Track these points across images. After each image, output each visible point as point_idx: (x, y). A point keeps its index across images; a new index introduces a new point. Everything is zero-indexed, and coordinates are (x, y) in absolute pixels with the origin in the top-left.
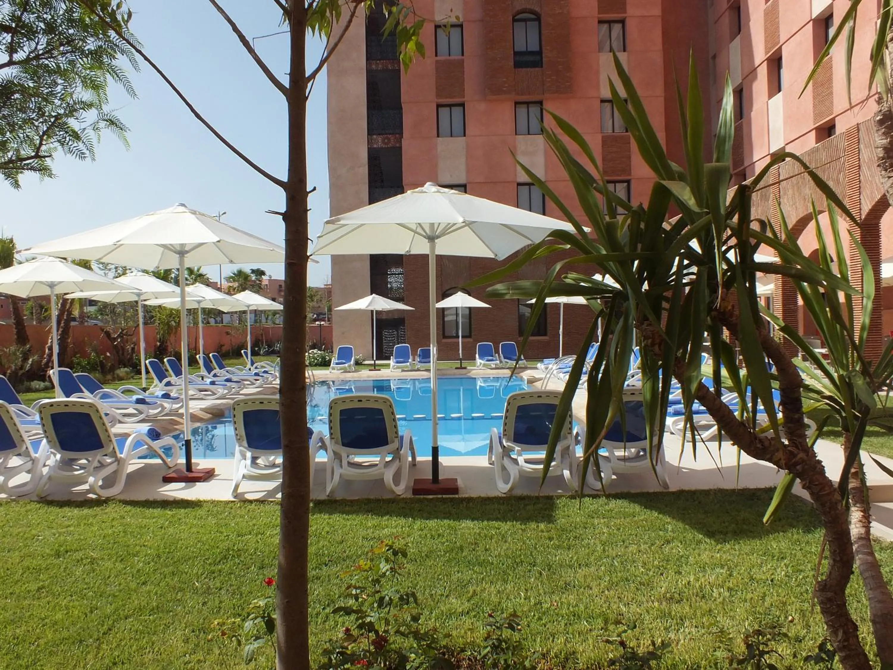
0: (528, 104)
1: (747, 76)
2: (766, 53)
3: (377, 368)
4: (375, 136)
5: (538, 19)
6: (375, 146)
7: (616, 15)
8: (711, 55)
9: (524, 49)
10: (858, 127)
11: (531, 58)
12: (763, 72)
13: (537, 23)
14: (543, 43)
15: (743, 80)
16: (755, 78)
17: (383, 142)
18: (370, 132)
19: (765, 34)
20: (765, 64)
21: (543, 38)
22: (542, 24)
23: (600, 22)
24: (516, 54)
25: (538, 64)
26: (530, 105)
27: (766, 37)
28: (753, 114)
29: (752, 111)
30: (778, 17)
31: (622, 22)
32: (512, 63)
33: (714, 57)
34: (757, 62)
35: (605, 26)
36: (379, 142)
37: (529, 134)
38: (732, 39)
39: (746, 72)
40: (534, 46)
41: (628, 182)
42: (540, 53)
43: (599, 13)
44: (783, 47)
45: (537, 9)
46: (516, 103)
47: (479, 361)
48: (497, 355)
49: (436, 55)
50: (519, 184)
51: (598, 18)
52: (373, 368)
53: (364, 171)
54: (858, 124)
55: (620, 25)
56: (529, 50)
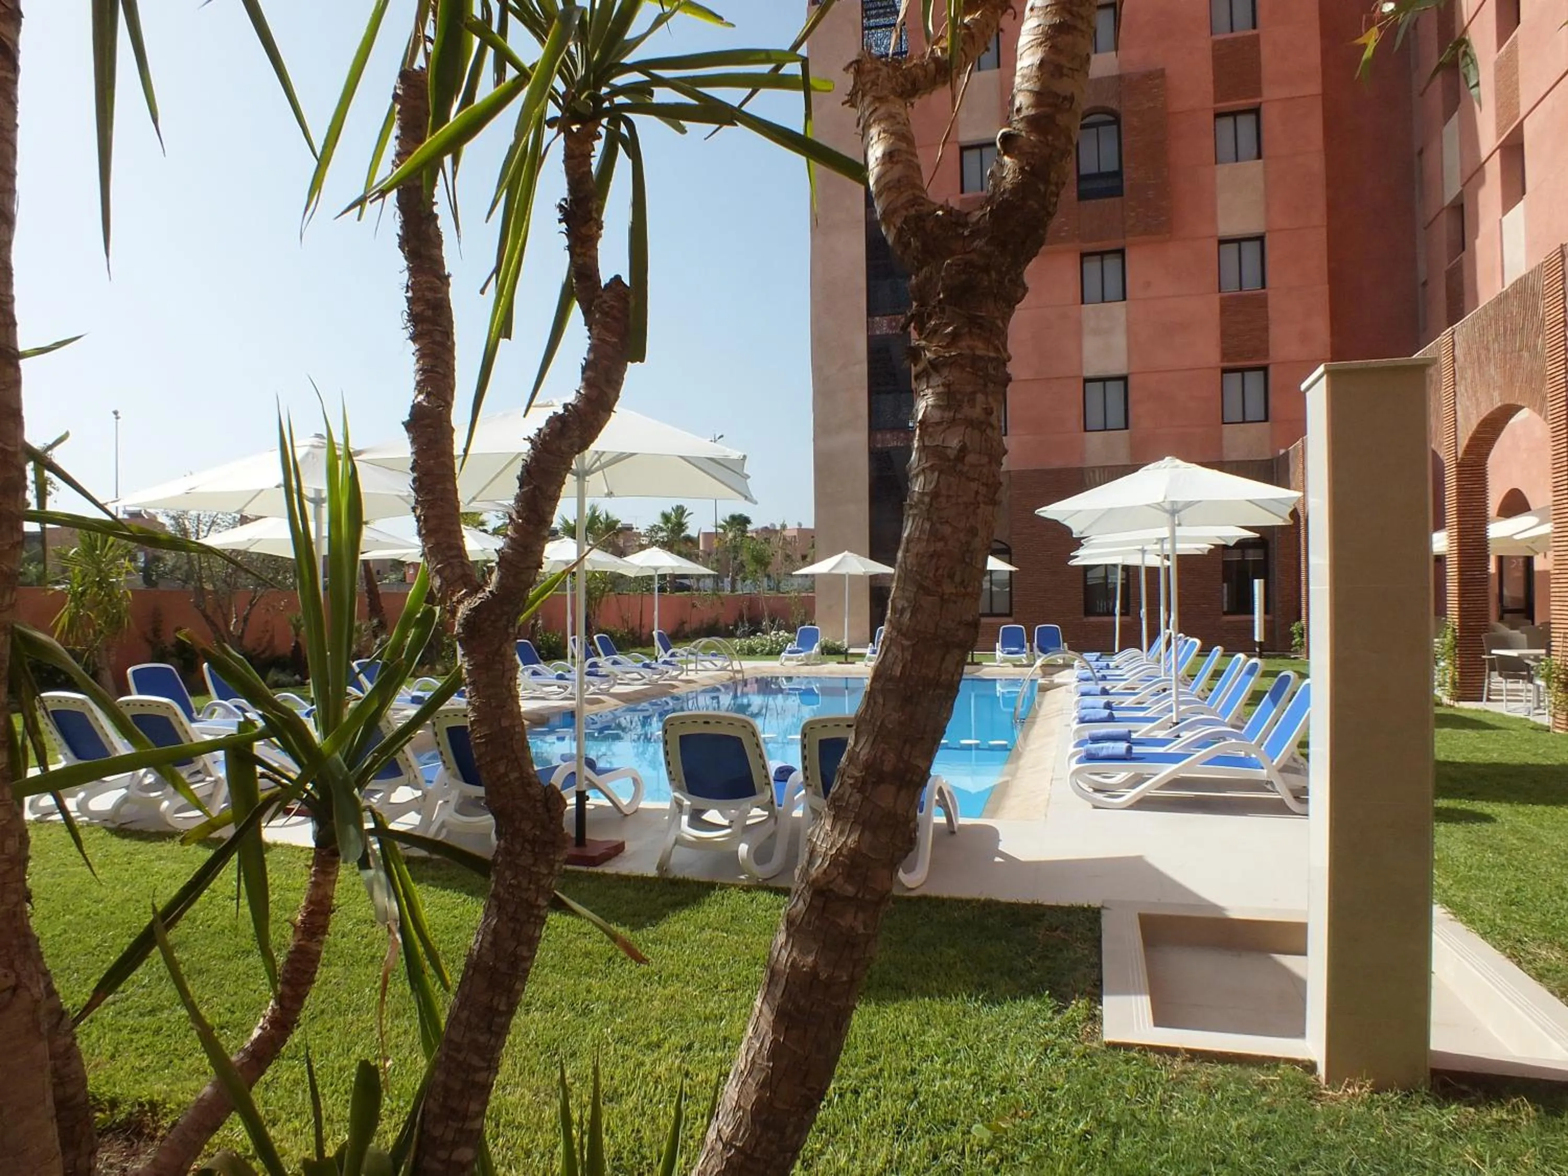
0: (1102, 254)
1: (1470, 179)
2: (1499, 135)
3: (849, 659)
4: (877, 319)
5: (1116, 120)
6: (878, 332)
7: (1243, 102)
8: (1417, 150)
9: (1094, 170)
10: (1562, 251)
11: (1103, 184)
12: (1493, 170)
13: (1115, 127)
14: (1124, 158)
15: (1463, 186)
16: (1482, 182)
17: (890, 326)
18: (872, 310)
19: (1497, 101)
20: (1497, 155)
21: (1124, 149)
22: (1123, 128)
23: (1218, 115)
24: (1081, 178)
25: (1117, 192)
26: (1106, 257)
27: (1497, 109)
28: (1478, 242)
29: (1476, 237)
30: (1516, 72)
31: (1256, 111)
32: (1075, 195)
33: (1421, 152)
34: (1484, 153)
35: (1228, 122)
36: (884, 326)
37: (1103, 301)
38: (1447, 117)
39: (1468, 172)
40: (1109, 165)
41: (1265, 369)
42: (1118, 174)
43: (1216, 102)
44: (1525, 122)
45: (1113, 105)
46: (1083, 256)
47: (999, 654)
48: (1028, 645)
49: (962, 191)
50: (1087, 380)
51: (1215, 109)
52: (843, 660)
53: (861, 369)
54: (1562, 246)
55: (1252, 117)
56: (1102, 170)
